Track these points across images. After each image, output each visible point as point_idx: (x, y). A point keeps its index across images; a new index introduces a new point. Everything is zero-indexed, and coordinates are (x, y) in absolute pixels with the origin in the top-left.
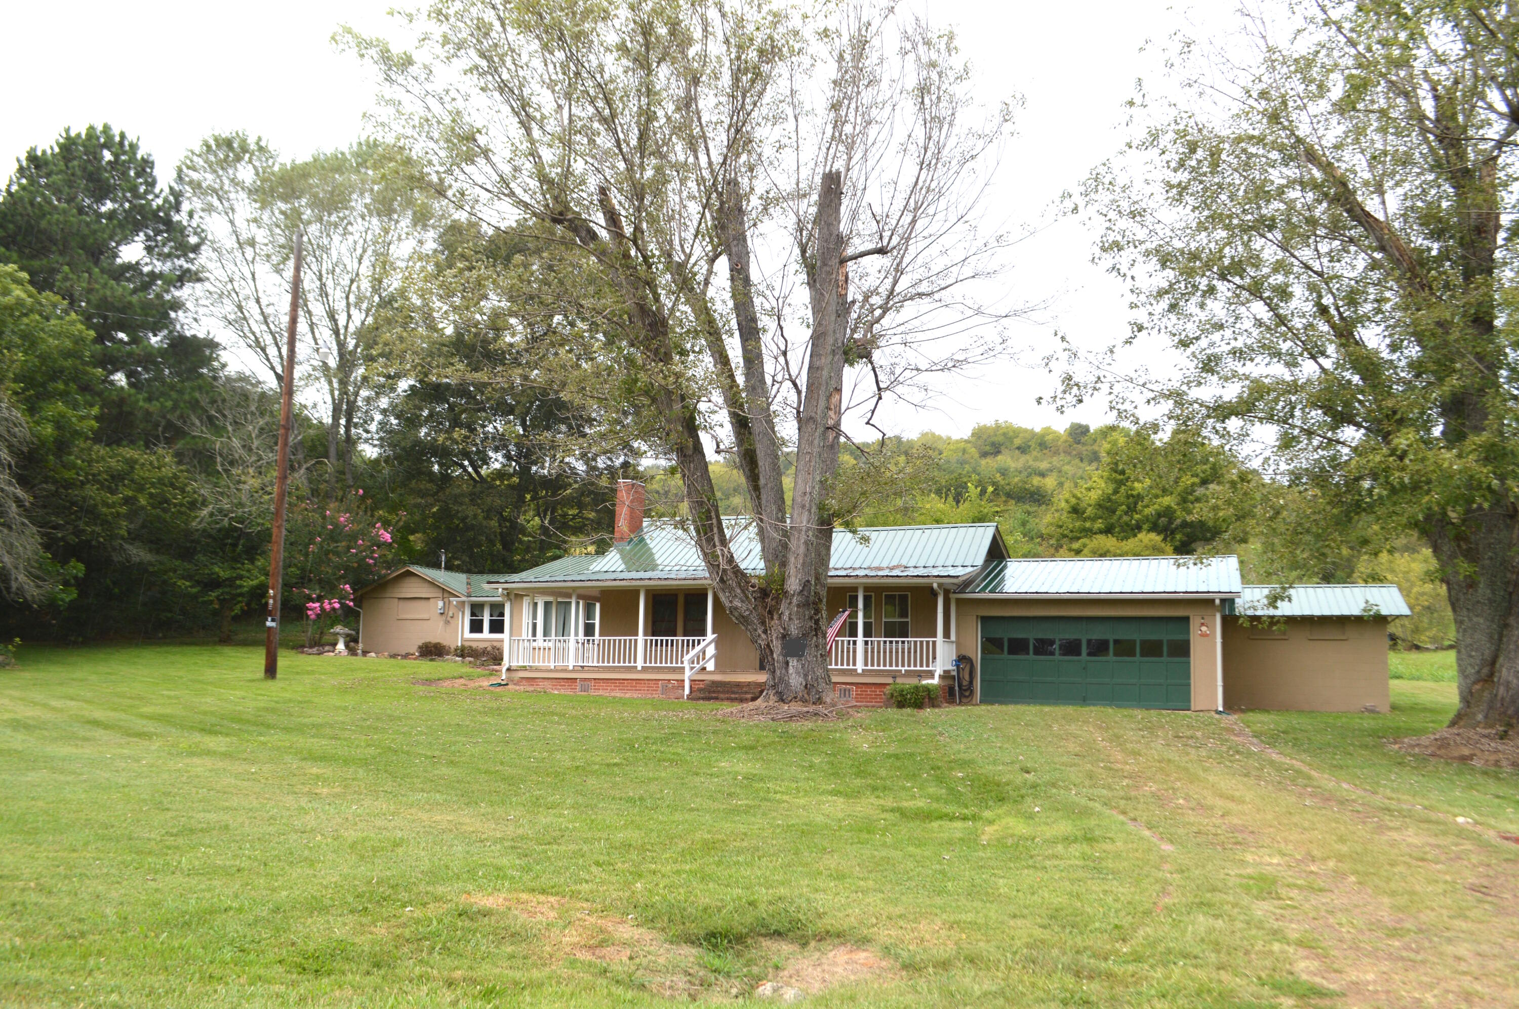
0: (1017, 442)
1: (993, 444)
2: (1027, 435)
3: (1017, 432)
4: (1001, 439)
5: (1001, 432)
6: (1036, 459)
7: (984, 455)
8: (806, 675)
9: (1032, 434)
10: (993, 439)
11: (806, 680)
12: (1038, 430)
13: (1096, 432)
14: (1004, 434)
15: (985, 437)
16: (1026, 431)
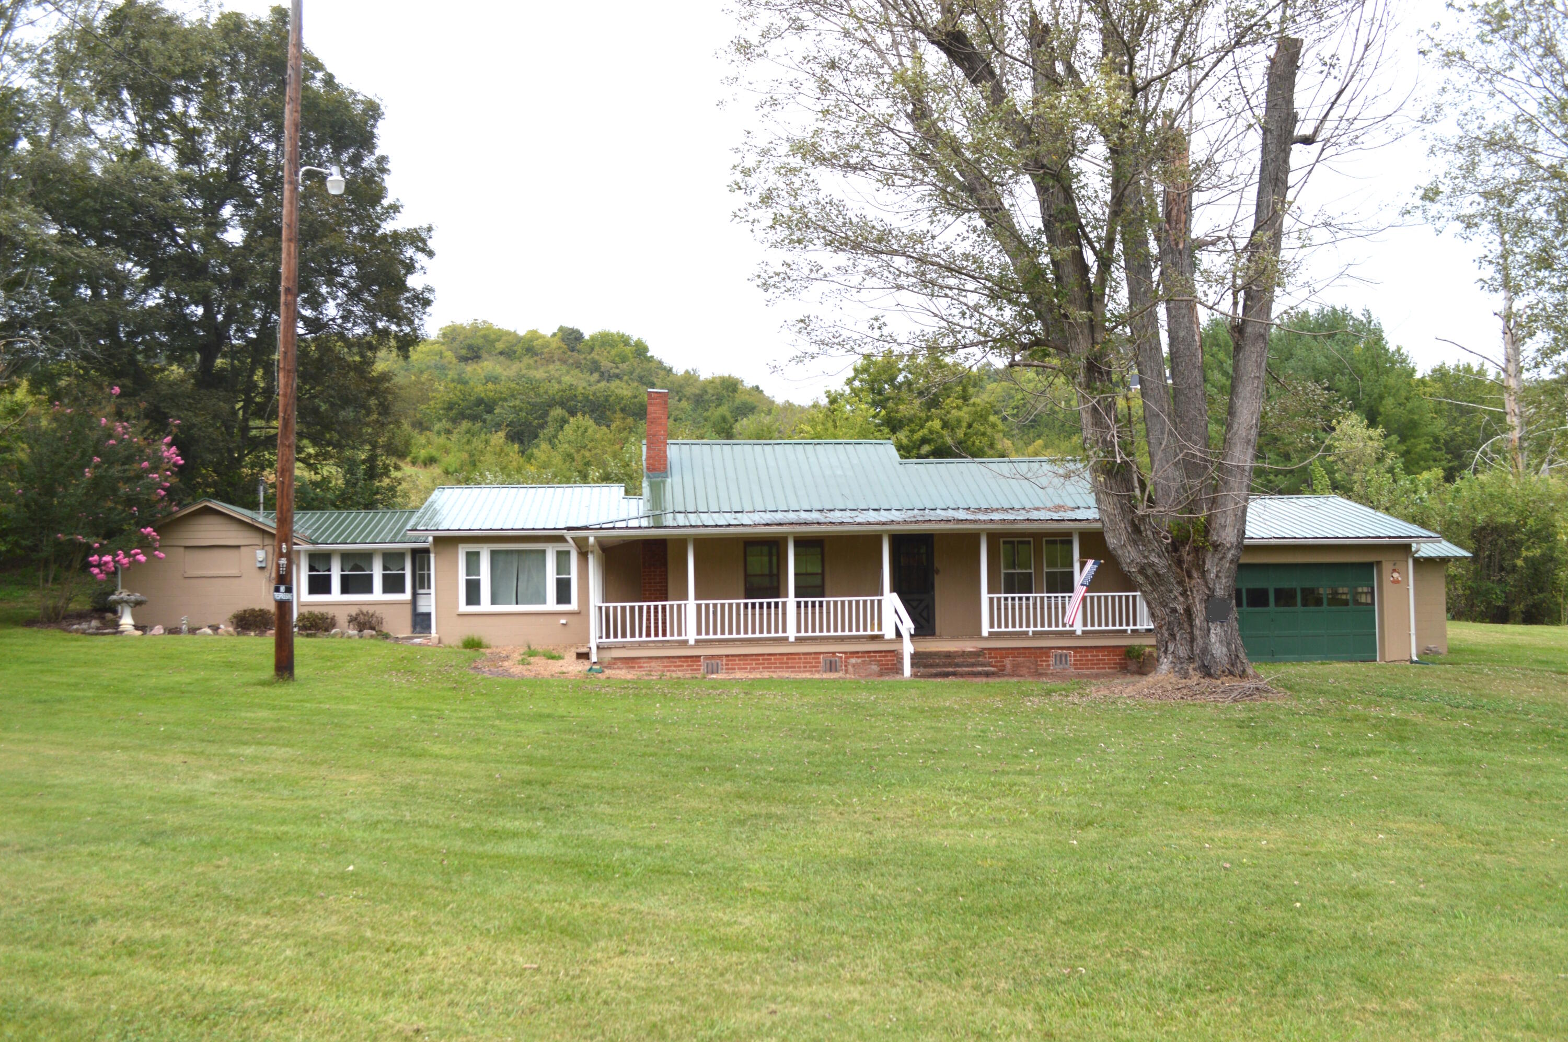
0: (500, 346)
1: (470, 347)
2: (510, 338)
3: (501, 335)
4: (480, 341)
5: (482, 333)
6: (529, 367)
7: (464, 359)
8: (1229, 645)
9: (519, 339)
10: (468, 341)
11: (1229, 650)
12: (522, 332)
13: (593, 338)
14: (485, 337)
15: (461, 338)
16: (508, 333)
